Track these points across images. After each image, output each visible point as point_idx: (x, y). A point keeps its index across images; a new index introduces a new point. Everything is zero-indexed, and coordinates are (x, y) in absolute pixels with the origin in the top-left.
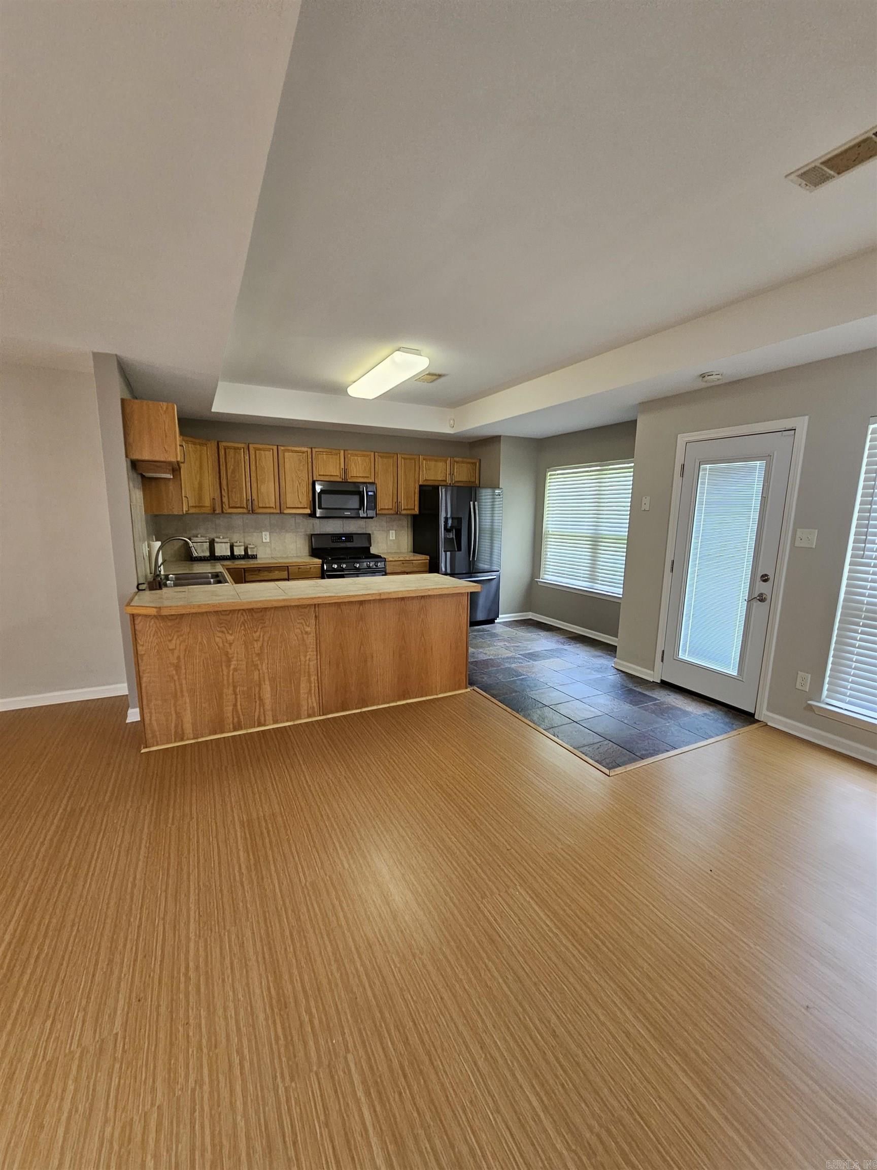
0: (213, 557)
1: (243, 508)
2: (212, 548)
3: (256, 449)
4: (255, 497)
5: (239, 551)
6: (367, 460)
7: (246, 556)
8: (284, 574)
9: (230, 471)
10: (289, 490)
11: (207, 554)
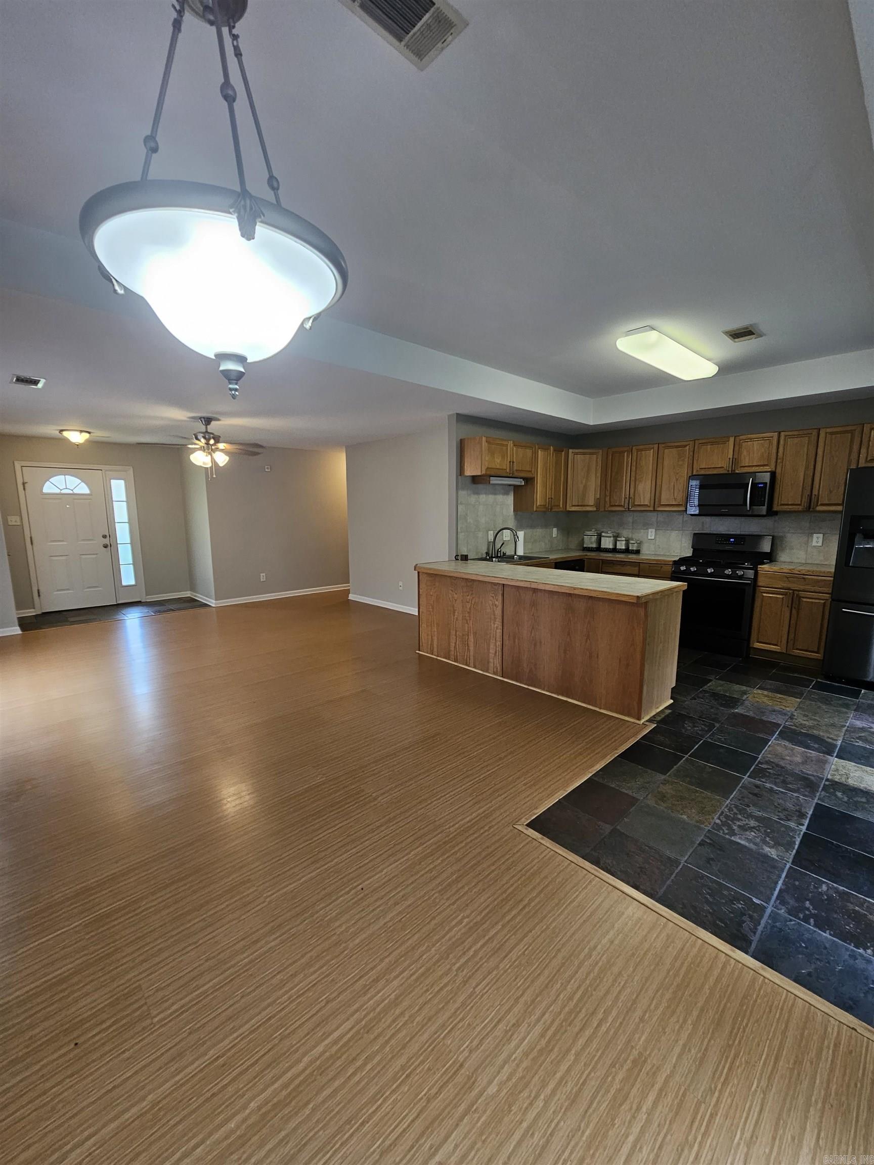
0: (599, 549)
1: (621, 506)
2: (599, 541)
3: (638, 450)
4: (632, 495)
5: (621, 545)
6: (766, 444)
7: (627, 551)
8: (635, 570)
9: (613, 474)
10: (664, 487)
11: (594, 546)
